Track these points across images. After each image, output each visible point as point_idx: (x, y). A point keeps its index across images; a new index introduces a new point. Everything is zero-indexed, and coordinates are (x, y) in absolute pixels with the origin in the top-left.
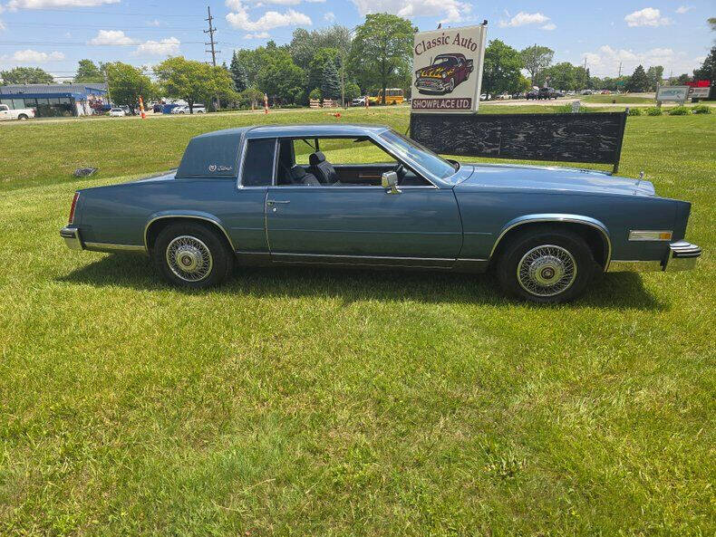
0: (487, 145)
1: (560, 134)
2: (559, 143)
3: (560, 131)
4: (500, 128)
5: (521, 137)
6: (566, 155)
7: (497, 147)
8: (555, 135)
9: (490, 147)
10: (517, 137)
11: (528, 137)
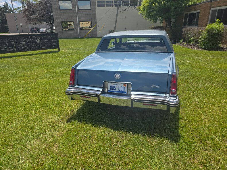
0: (8, 48)
1: (38, 41)
2: (39, 44)
3: (38, 40)
4: (12, 41)
5: (24, 43)
6: (43, 47)
7: (14, 48)
8: (37, 41)
9: (10, 49)
10: (22, 43)
11: (27, 43)
